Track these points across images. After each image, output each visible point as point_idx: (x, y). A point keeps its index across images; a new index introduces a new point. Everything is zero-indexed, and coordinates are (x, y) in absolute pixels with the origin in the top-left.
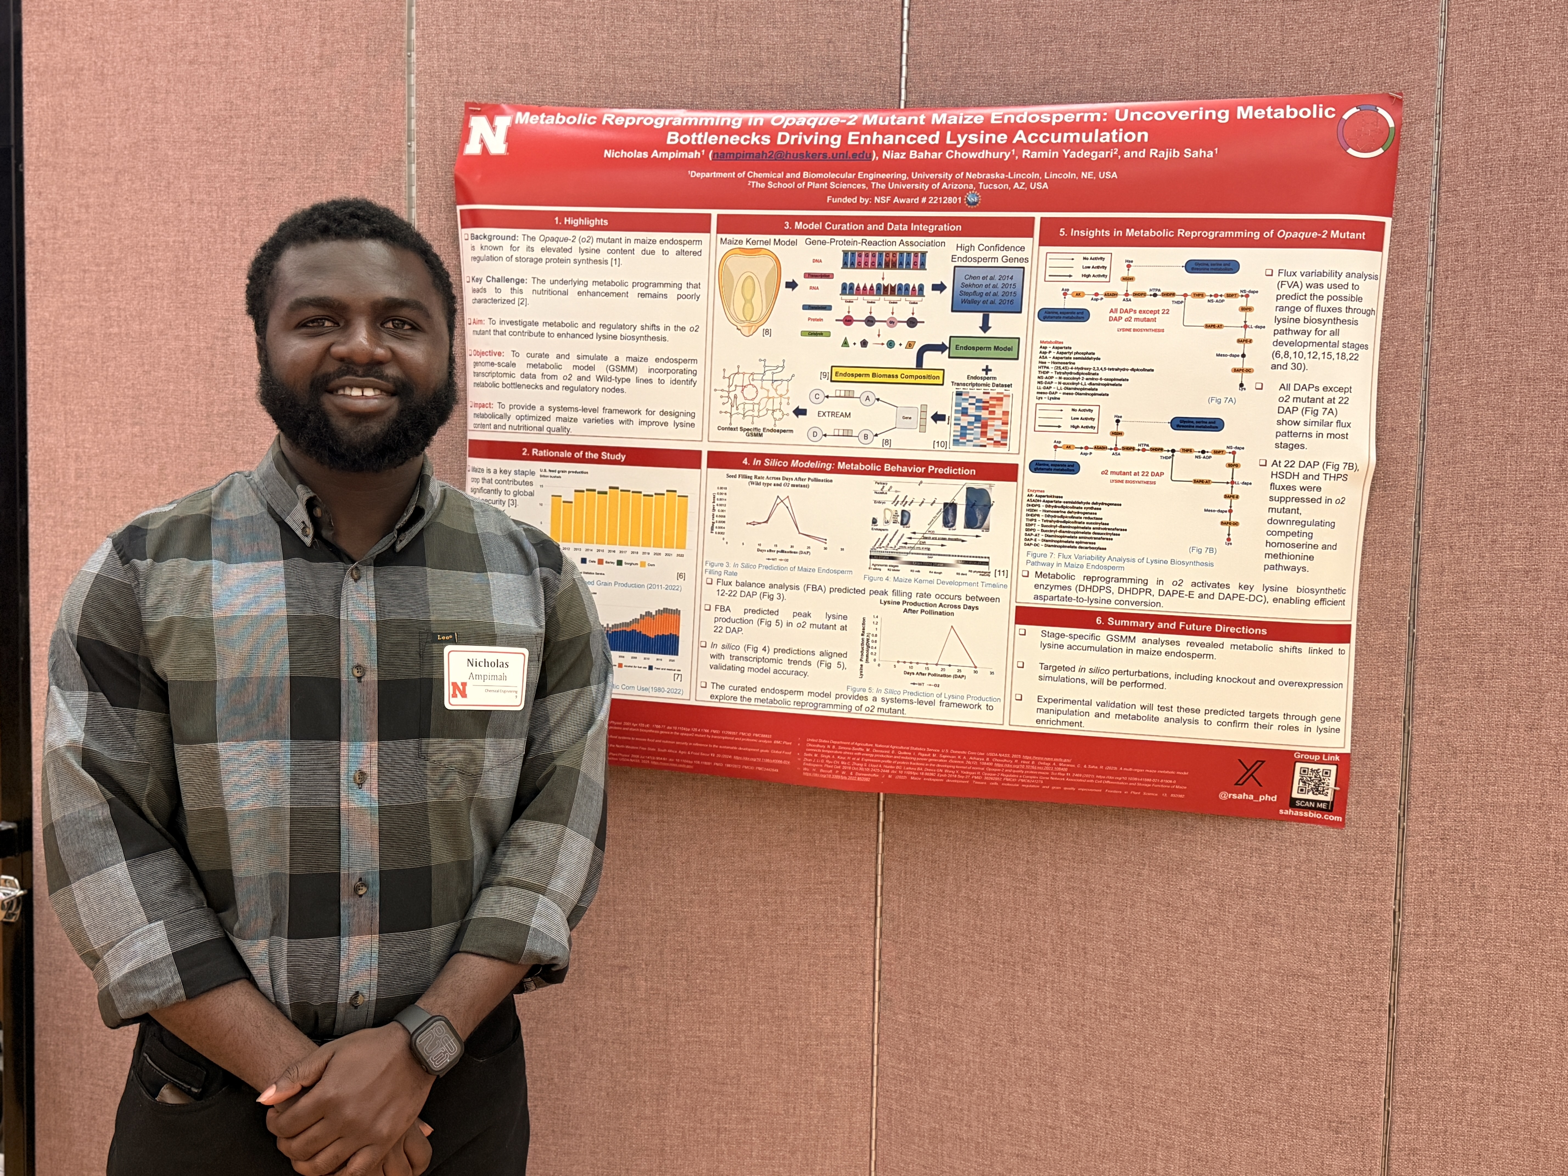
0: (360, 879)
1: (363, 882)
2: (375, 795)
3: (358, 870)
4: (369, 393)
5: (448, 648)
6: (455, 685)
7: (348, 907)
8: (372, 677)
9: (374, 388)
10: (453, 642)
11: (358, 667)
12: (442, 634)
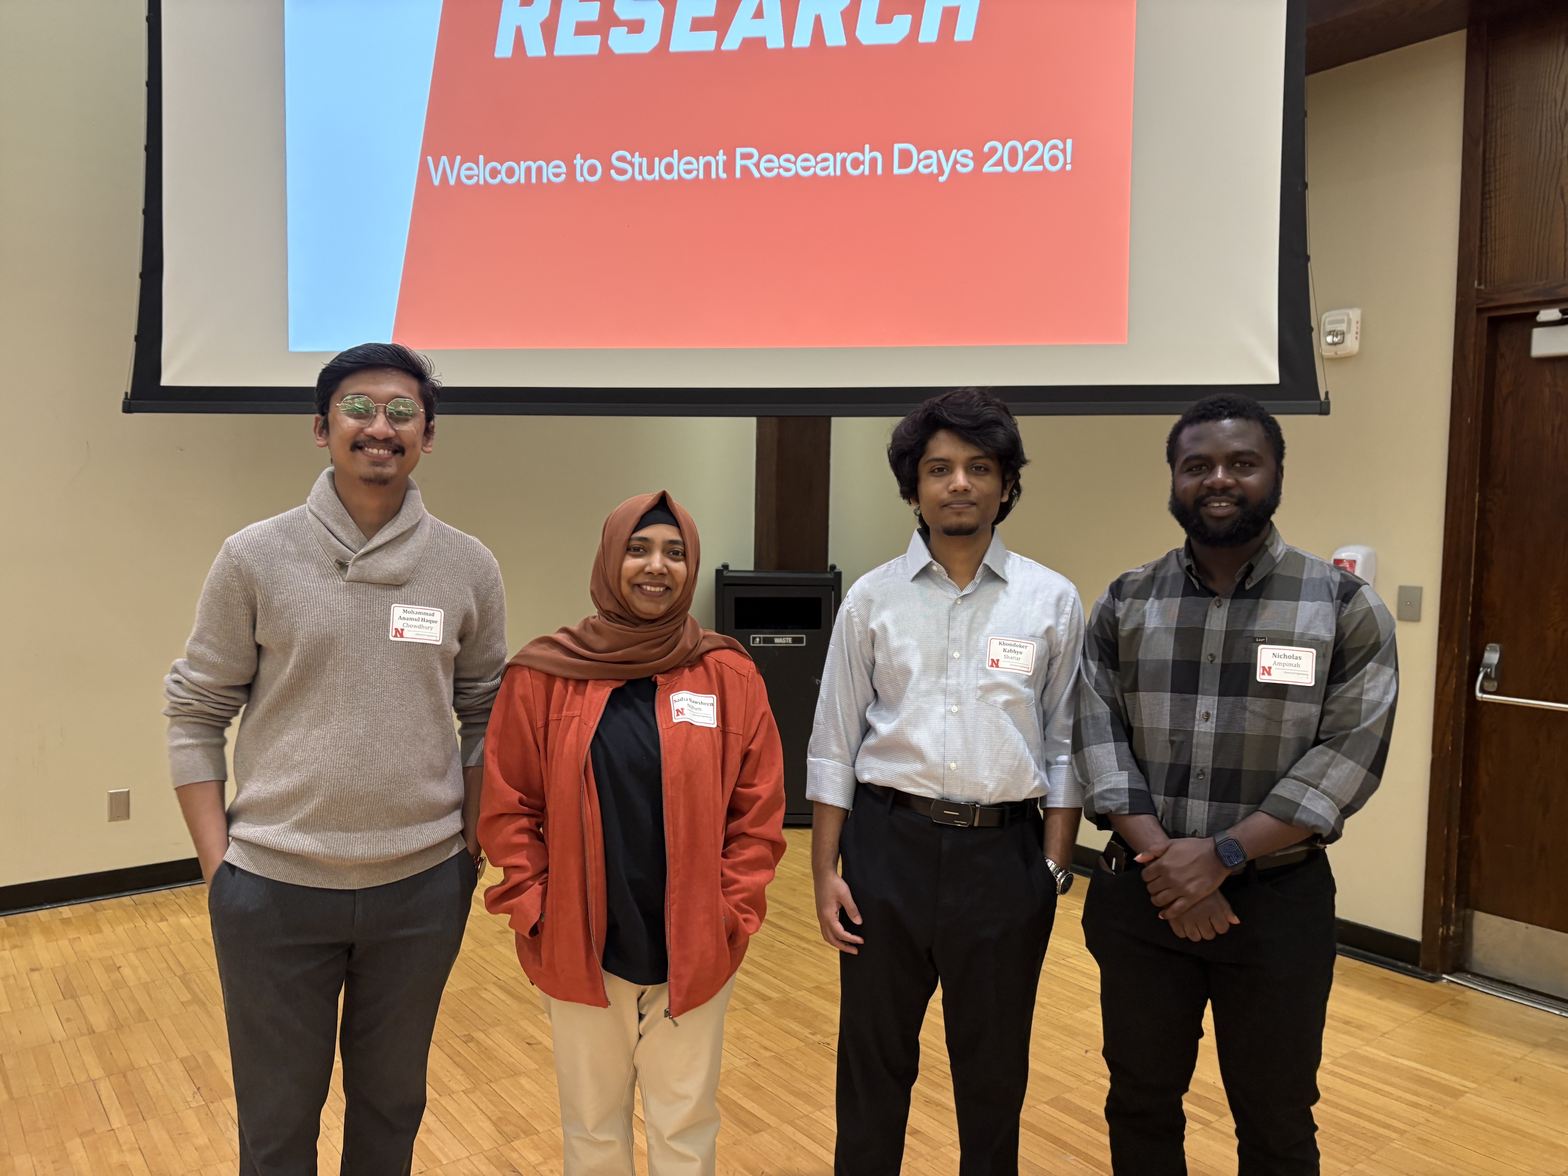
0: (1201, 770)
1: (1202, 772)
2: (1214, 725)
3: (1200, 765)
4: (1224, 504)
5: (1261, 647)
6: (1264, 668)
7: (1193, 783)
8: (1219, 661)
9: (1227, 502)
10: (1264, 643)
11: (1211, 655)
12: (1259, 638)
